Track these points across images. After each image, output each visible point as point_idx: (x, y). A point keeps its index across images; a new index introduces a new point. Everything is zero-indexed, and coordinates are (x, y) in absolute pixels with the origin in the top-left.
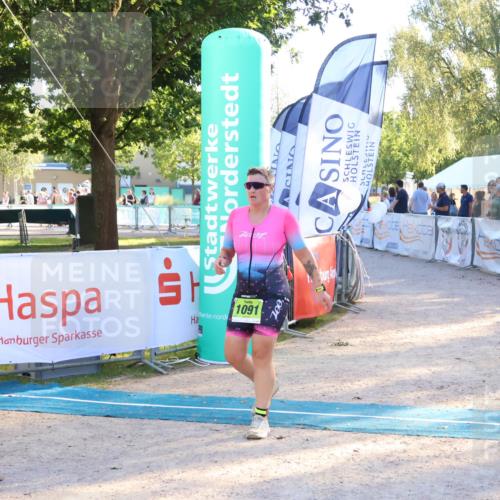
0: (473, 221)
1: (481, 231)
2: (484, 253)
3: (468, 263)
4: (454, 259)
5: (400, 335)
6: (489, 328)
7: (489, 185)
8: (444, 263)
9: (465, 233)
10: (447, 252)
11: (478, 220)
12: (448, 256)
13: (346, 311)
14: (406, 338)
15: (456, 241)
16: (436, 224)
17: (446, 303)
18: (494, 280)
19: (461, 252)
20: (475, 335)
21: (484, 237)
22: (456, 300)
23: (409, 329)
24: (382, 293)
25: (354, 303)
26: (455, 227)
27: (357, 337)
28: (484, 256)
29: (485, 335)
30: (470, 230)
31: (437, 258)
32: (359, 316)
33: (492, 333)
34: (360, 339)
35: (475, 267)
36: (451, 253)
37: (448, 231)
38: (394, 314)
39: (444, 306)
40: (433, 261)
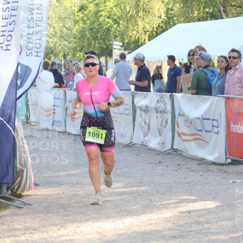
0: (172, 98)
1: (180, 109)
2: (185, 134)
3: (168, 146)
4: (154, 142)
5: (62, 232)
6: (168, 220)
7: (189, 55)
8: (144, 148)
9: (164, 112)
10: (145, 135)
11: (178, 95)
12: (146, 138)
13: (6, 207)
14: (68, 235)
15: (155, 121)
16: (133, 102)
17: (130, 193)
18: (194, 165)
19: (160, 135)
20: (149, 228)
21: (183, 115)
22: (141, 189)
23: (75, 225)
24: (59, 184)
25: (20, 196)
26: (153, 105)
27: (9, 237)
28: (184, 137)
29: (161, 228)
30: (169, 108)
31: (135, 141)
32: (22, 211)
33: (170, 225)
34: (11, 239)
35: (176, 151)
36: (150, 135)
37: (146, 110)
38: (64, 207)
39: (124, 196)
40: (130, 145)
